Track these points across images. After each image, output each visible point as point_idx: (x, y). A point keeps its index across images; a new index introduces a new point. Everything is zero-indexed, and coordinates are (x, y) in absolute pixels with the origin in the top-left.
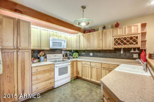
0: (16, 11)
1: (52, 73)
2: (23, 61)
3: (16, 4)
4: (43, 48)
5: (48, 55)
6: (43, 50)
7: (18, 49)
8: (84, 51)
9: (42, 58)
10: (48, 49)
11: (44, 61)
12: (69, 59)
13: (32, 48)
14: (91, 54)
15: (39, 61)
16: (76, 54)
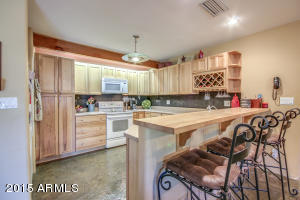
0: (57, 48)
1: (104, 127)
2: (65, 109)
3: (56, 40)
4: (92, 93)
5: (100, 103)
6: (93, 96)
7: (59, 93)
8: (159, 97)
9: (92, 106)
10: (99, 93)
11: (94, 110)
12: (132, 108)
13: (77, 92)
14: (168, 102)
15: (88, 111)
16: (146, 103)
